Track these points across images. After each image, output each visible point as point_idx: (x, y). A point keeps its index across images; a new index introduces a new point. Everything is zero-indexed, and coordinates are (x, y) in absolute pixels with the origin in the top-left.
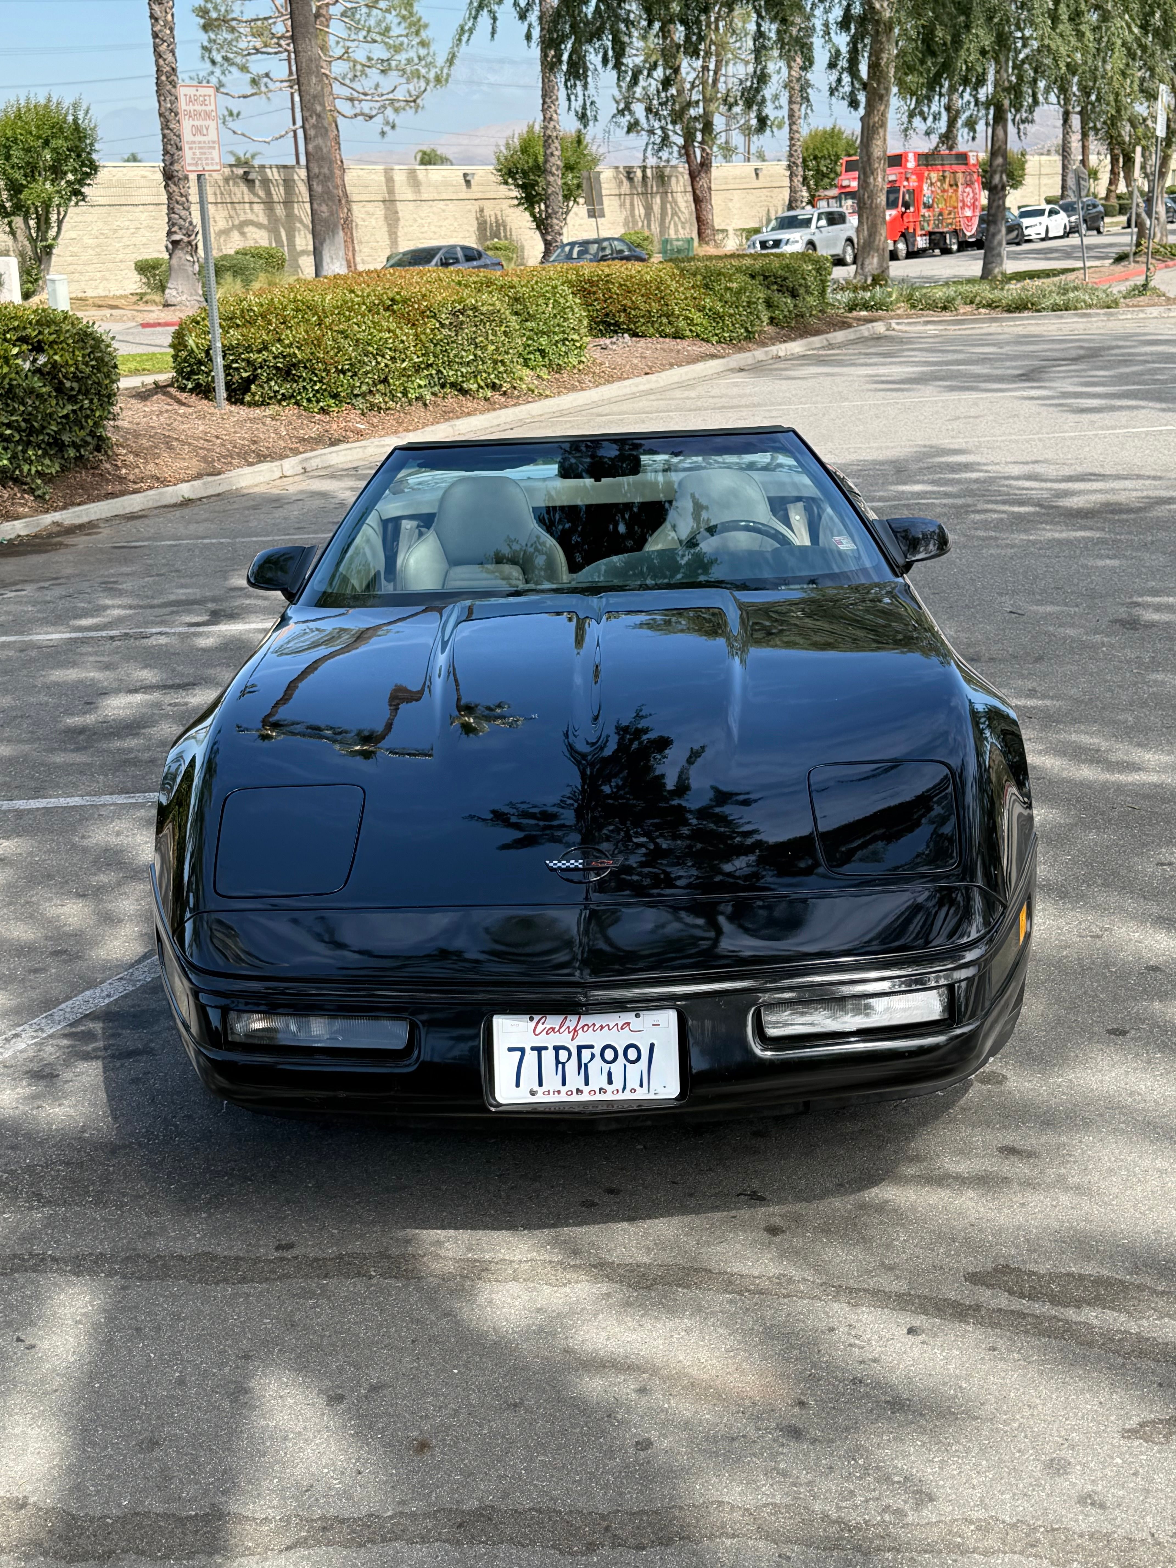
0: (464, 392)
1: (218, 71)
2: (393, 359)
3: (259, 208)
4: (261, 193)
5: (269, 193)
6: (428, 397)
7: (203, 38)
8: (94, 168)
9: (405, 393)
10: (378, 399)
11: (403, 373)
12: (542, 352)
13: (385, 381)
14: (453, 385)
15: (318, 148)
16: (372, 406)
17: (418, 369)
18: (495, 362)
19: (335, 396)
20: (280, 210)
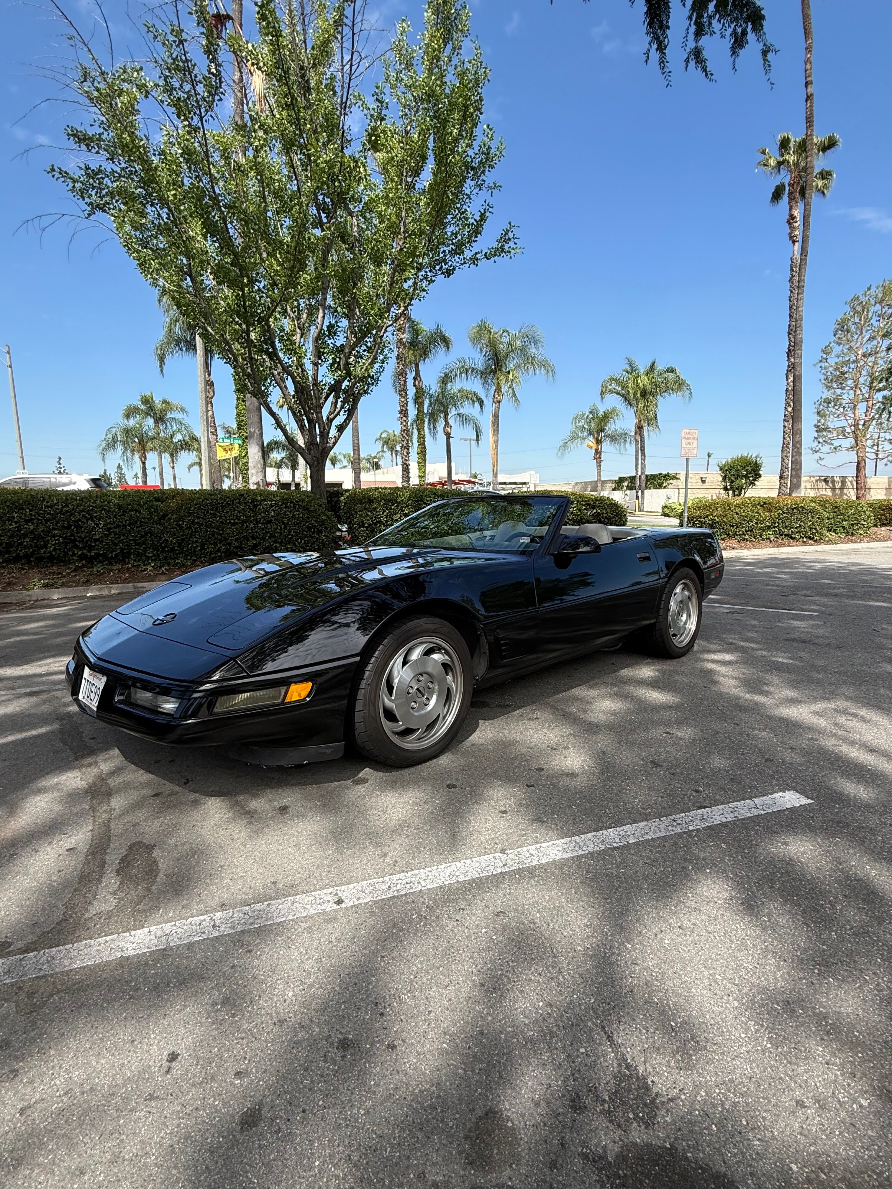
0: (793, 539)
1: (820, 445)
2: (757, 523)
3: (829, 491)
4: (831, 485)
5: (834, 485)
6: (772, 538)
7: (816, 435)
8: (760, 476)
9: (761, 536)
10: (747, 537)
11: (761, 528)
12: (844, 528)
13: (752, 531)
14: (786, 535)
15: (796, 459)
16: (744, 539)
17: (769, 528)
18: (811, 528)
19: (728, 535)
20: (838, 491)
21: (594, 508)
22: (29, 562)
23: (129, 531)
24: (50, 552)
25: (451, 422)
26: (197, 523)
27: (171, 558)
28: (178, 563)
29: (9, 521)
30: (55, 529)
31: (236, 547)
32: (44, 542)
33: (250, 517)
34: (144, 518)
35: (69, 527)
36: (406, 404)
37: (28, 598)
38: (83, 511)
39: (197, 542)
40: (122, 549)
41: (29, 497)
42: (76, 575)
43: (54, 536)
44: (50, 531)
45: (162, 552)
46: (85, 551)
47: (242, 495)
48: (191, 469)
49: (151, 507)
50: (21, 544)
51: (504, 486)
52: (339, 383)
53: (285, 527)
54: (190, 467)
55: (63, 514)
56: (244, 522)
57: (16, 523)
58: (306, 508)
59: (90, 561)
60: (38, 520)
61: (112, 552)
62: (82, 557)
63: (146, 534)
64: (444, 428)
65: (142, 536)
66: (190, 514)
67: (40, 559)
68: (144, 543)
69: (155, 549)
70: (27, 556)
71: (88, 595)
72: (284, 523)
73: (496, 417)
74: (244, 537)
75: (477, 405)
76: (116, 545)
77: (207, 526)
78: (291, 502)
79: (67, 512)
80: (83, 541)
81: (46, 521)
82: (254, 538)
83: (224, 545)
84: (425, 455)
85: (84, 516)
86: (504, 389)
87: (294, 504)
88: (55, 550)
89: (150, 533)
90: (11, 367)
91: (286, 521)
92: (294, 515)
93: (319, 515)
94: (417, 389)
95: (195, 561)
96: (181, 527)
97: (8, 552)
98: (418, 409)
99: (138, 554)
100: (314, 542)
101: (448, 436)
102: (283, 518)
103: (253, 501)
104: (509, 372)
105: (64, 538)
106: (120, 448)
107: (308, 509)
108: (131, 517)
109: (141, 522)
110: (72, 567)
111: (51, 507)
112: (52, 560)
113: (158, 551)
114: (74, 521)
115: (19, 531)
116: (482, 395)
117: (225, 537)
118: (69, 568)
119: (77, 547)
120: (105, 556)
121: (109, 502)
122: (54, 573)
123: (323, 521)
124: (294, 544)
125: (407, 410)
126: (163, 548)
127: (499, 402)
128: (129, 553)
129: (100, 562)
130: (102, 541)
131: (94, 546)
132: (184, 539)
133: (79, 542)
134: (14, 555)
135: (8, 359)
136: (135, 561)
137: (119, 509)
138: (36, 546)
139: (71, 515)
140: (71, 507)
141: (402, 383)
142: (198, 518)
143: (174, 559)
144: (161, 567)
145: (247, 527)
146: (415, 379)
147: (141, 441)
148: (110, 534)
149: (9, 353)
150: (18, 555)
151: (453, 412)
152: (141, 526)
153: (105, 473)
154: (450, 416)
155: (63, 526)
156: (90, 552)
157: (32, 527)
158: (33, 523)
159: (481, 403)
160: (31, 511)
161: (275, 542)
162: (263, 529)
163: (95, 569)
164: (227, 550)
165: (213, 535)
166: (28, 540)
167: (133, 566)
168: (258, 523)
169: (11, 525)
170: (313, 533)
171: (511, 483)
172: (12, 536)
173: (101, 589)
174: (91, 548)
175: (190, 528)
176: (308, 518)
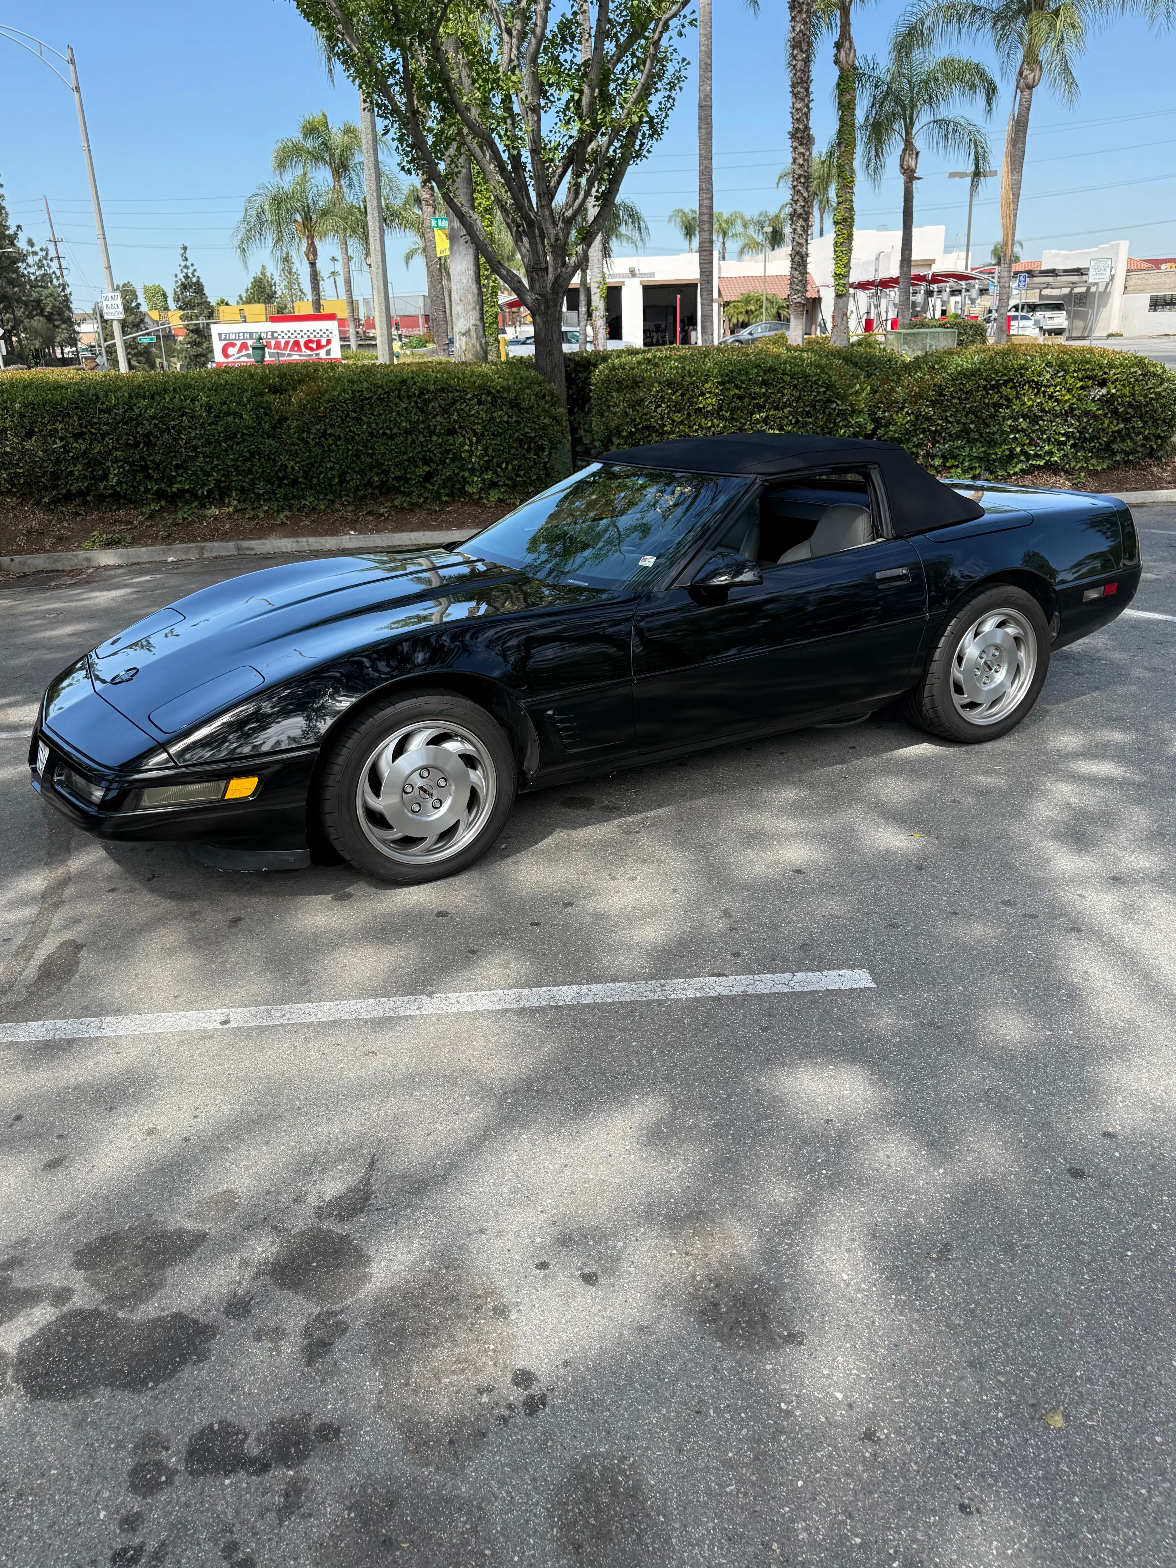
21: (1103, 384)
22: (85, 503)
23: (226, 451)
24: (113, 486)
25: (919, 143)
26: (330, 435)
27: (294, 497)
28: (305, 506)
29: (51, 436)
30: (117, 449)
31: (397, 479)
32: (104, 470)
33: (417, 422)
34: (247, 427)
35: (136, 445)
36: (807, 115)
37: (85, 564)
38: (154, 418)
39: (332, 468)
40: (218, 482)
41: (77, 394)
42: (151, 526)
43: (116, 461)
44: (110, 453)
45: (279, 486)
46: (163, 486)
47: (404, 382)
48: (412, 263)
49: (259, 406)
50: (72, 473)
51: (1050, 279)
52: (583, 141)
53: (478, 441)
54: (409, 257)
55: (126, 424)
56: (407, 432)
57: (61, 439)
58: (515, 405)
59: (173, 500)
60: (92, 434)
61: (202, 487)
62: (160, 495)
63: (252, 455)
64: (902, 158)
65: (247, 459)
66: (319, 419)
67: (101, 498)
68: (250, 471)
69: (269, 481)
70: (82, 494)
71: (170, 559)
72: (475, 434)
73: (1020, 126)
74: (408, 460)
75: (980, 98)
76: (209, 474)
77: (346, 440)
78: (489, 393)
79: (132, 419)
80: (158, 468)
81: (104, 435)
82: (425, 462)
83: (377, 474)
84: (851, 226)
85: (156, 426)
86: (1045, 54)
87: (494, 397)
88: (120, 483)
89: (259, 454)
90: (78, 89)
91: (478, 428)
92: (493, 418)
93: (538, 417)
94: (842, 69)
95: (333, 502)
96: (307, 443)
97: (56, 487)
98: (841, 119)
99: (243, 490)
100: (530, 468)
101: (910, 175)
102: (474, 423)
103: (422, 394)
104: (1056, 13)
105: (131, 464)
106: (270, 236)
107: (517, 405)
108: (227, 426)
109: (243, 434)
110: (146, 510)
111: (108, 411)
112: (118, 498)
113: (272, 484)
114: (143, 436)
115: (66, 452)
116: (994, 72)
117: (377, 461)
118: (142, 514)
119: (149, 477)
120: (192, 492)
121: (193, 401)
122: (121, 522)
123: (545, 428)
124: (496, 472)
125: (807, 128)
126: (281, 479)
127: (1030, 87)
128: (230, 489)
129: (187, 503)
130: (186, 469)
131: (175, 477)
132: (312, 464)
133: (154, 469)
134: (64, 491)
135: (73, 74)
136: (239, 501)
137: (209, 412)
138: (94, 477)
139: (138, 425)
140: (137, 411)
141: (800, 65)
142: (332, 425)
143: (299, 498)
144: (278, 512)
145: (413, 441)
146: (838, 46)
147: (307, 218)
148: (197, 456)
149: (72, 62)
150: (69, 491)
151: (924, 117)
152: (244, 441)
153: (263, 274)
154: (917, 126)
155: (127, 444)
156: (170, 486)
157: (83, 447)
158: (84, 439)
159: (991, 91)
160: (80, 418)
161: (462, 468)
162: (441, 446)
163: (180, 515)
164: (383, 483)
165: (358, 457)
166: (79, 467)
167: (236, 511)
168: (432, 433)
169: (54, 442)
170: (529, 450)
171: (1067, 272)
172: (58, 461)
173: (189, 549)
174: (171, 481)
175: (320, 444)
176: (518, 423)
